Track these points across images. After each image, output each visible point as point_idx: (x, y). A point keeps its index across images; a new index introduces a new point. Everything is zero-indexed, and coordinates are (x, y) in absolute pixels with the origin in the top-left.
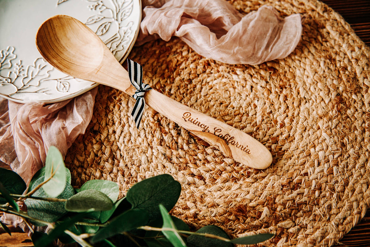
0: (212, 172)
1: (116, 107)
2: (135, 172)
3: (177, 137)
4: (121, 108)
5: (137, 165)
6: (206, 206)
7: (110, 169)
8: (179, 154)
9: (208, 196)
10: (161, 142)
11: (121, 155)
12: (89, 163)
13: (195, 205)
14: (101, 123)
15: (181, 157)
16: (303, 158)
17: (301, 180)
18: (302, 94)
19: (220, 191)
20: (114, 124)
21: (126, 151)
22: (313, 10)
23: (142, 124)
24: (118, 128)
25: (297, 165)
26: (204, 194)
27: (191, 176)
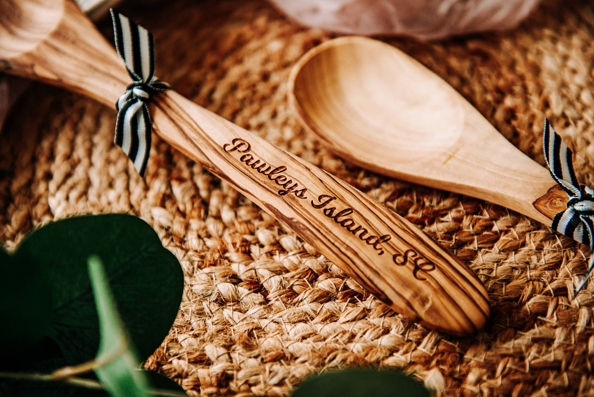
0: (288, 275)
3: (210, 191)
6: (259, 359)
8: (205, 228)
9: (271, 335)
13: (229, 354)
15: (209, 236)
16: (555, 252)
17: (545, 306)
18: (557, 107)
19: (305, 321)
20: (51, 158)
24: (59, 168)
25: (535, 268)
26: (258, 328)
27: (228, 281)
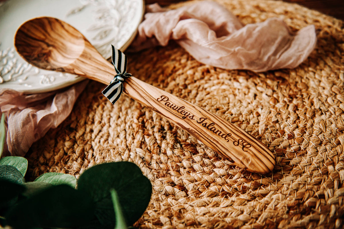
0: (197, 183)
1: (100, 107)
3: (161, 141)
4: (106, 108)
6: (184, 224)
7: (77, 169)
8: (159, 159)
9: (189, 212)
10: (142, 144)
11: (93, 155)
12: (56, 161)
13: (171, 221)
14: (80, 121)
15: (161, 163)
16: (318, 176)
17: (315, 203)
18: (317, 106)
19: (205, 206)
20: (93, 123)
21: (100, 151)
22: (329, 27)
23: (124, 125)
24: (96, 127)
25: (310, 184)
26: (184, 209)
27: (170, 185)
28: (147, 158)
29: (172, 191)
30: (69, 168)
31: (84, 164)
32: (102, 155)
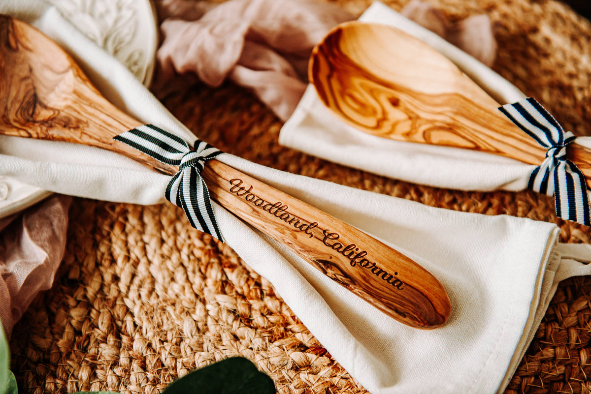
1: (117, 230)
2: (170, 356)
4: (128, 227)
5: (174, 341)
7: (112, 357)
10: (224, 285)
11: (135, 325)
12: (62, 350)
14: (85, 264)
21: (146, 313)
23: (177, 254)
28: (242, 309)
29: (305, 360)
30: (94, 358)
31: (123, 345)
32: (154, 320)
